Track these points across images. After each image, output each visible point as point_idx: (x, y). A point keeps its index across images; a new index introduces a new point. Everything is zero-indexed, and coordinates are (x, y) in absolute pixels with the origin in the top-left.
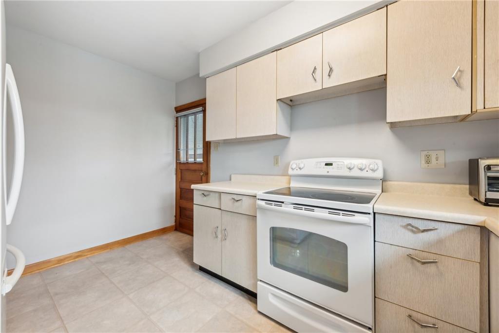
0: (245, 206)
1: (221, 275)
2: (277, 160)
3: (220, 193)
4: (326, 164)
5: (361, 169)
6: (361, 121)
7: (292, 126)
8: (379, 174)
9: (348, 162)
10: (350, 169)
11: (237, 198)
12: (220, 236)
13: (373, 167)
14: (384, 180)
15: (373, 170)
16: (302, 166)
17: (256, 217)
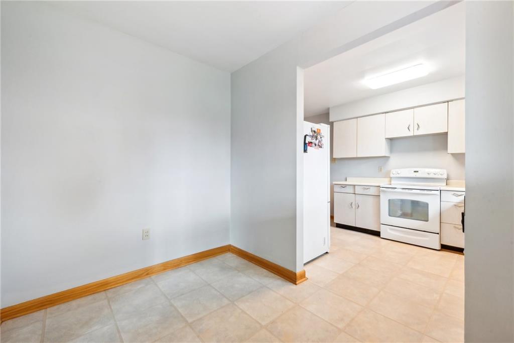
0: (372, 191)
1: (354, 226)
2: (381, 169)
3: (354, 186)
4: (415, 172)
5: (435, 174)
6: (435, 150)
7: (391, 150)
8: (445, 176)
9: (427, 170)
10: (428, 174)
11: (367, 187)
12: (354, 207)
13: (442, 173)
14: (447, 179)
15: (441, 175)
16: (399, 172)
17: (379, 196)
